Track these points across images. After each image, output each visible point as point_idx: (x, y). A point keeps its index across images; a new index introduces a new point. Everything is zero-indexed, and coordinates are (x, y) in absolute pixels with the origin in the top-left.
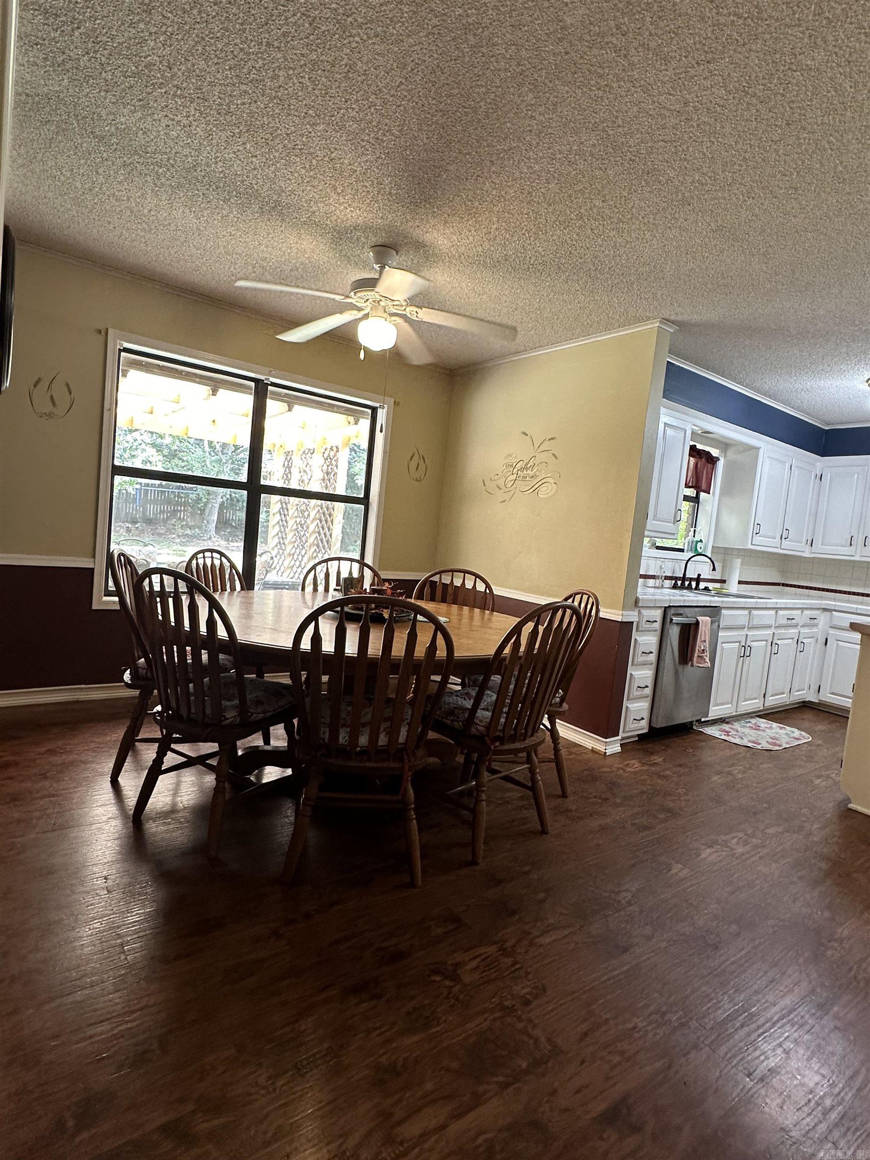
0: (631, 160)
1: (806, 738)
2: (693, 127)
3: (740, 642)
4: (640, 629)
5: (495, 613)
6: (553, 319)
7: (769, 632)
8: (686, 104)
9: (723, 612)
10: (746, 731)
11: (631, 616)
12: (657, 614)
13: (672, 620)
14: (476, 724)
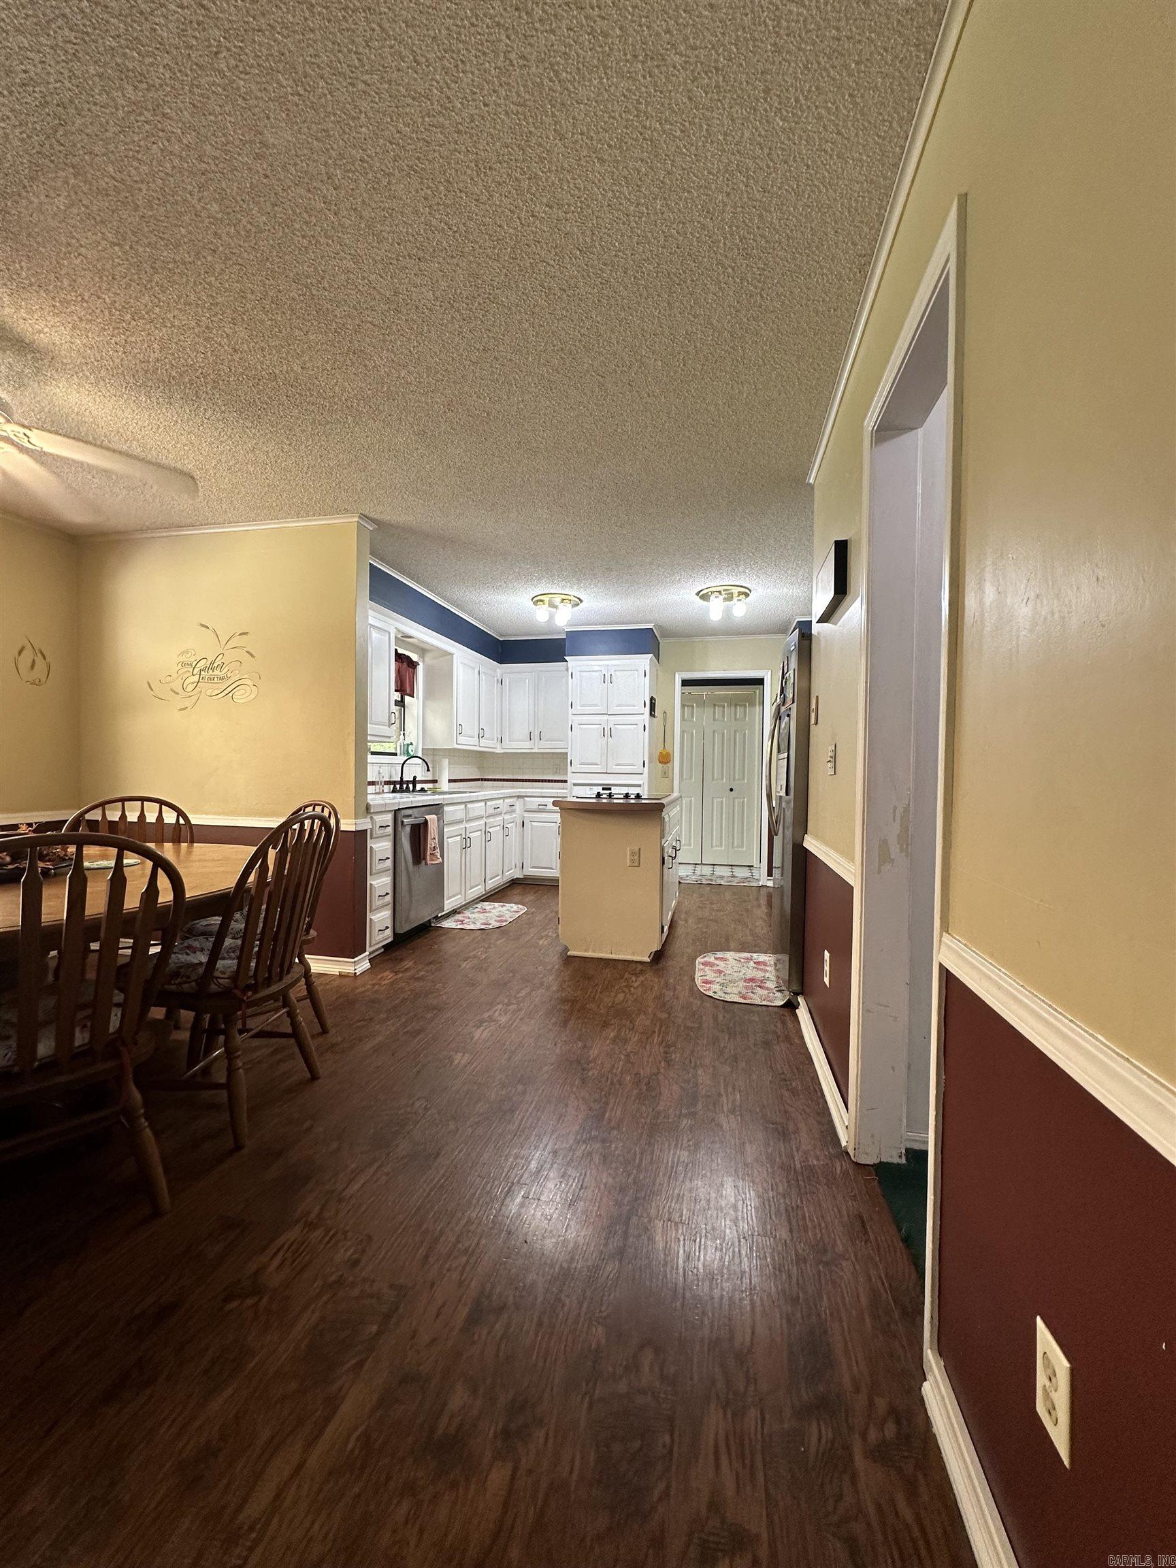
0: (336, 332)
1: (523, 909)
2: (402, 319)
3: (461, 835)
4: (374, 835)
5: (195, 844)
6: (233, 492)
7: (482, 822)
8: (396, 293)
9: (446, 809)
10: (476, 915)
11: (364, 824)
12: (388, 818)
13: (403, 822)
14: (217, 978)
